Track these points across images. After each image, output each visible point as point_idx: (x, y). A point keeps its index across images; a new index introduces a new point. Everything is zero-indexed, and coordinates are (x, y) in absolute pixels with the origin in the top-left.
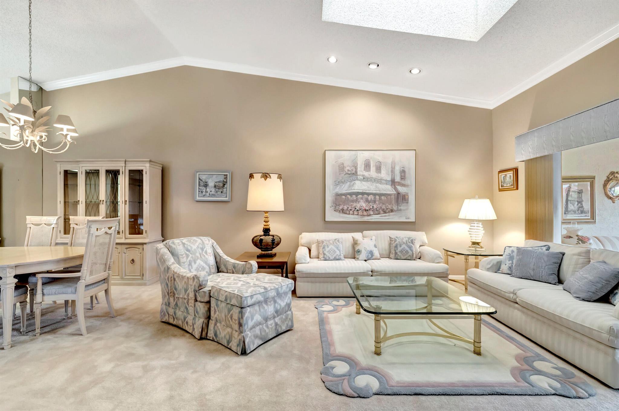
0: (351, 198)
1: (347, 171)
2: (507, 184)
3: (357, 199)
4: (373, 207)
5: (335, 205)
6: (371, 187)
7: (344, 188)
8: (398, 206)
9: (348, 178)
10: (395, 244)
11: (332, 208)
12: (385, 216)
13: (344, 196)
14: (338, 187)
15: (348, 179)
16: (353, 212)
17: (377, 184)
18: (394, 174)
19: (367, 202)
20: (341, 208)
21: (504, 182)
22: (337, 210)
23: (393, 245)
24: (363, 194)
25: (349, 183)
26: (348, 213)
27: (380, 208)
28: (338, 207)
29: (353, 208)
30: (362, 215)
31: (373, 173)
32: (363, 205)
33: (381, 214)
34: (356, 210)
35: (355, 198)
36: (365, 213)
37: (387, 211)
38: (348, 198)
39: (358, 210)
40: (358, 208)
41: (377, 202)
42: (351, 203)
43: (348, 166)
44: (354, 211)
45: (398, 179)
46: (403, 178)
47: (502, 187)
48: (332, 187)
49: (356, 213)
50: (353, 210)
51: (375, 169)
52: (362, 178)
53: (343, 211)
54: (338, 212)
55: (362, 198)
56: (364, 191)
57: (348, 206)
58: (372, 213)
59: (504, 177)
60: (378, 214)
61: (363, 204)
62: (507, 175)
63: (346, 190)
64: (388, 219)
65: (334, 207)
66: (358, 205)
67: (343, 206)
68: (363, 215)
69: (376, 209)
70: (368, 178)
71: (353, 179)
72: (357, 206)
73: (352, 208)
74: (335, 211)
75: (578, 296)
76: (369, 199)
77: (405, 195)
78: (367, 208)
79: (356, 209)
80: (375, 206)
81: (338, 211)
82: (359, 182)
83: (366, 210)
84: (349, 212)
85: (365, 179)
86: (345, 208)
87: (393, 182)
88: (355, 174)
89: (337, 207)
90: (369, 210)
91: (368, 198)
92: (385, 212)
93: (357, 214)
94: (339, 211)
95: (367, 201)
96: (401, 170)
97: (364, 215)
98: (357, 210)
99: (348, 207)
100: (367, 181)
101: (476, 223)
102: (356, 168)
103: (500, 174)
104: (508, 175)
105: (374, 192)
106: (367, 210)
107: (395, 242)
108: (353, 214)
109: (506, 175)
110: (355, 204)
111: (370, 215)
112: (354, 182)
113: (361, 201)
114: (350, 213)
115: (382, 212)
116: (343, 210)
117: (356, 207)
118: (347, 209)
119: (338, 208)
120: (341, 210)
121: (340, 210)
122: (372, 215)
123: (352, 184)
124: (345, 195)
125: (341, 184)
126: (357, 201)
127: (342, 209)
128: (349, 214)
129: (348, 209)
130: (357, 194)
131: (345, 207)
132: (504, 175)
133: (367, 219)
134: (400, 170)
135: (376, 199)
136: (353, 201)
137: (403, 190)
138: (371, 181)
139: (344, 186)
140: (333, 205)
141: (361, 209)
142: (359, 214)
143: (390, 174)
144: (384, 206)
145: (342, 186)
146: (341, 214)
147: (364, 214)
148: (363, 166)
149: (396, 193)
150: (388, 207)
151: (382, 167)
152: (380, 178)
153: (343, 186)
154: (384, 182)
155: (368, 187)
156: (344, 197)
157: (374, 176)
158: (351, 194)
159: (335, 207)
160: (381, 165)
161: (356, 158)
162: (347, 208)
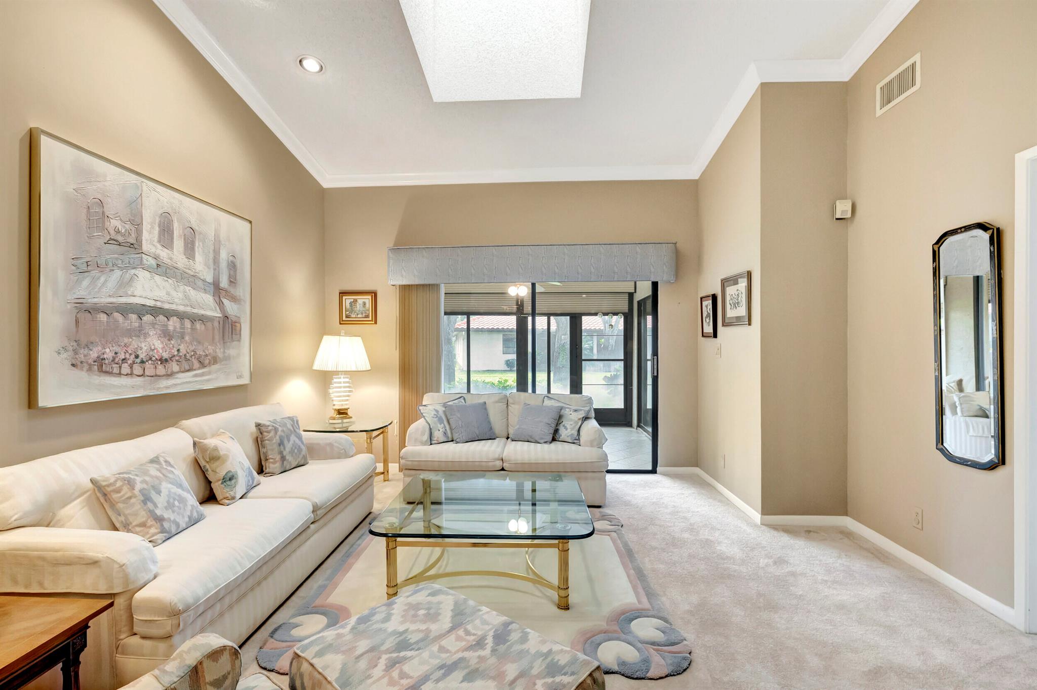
0: (124, 323)
1: (112, 232)
2: (358, 314)
3: (141, 326)
4: (178, 350)
5: (75, 344)
6: (174, 293)
7: (104, 290)
8: (224, 348)
9: (116, 256)
10: (277, 437)
11: (64, 355)
12: (202, 375)
13: (105, 316)
14: (85, 283)
15: (117, 259)
16: (131, 367)
17: (188, 288)
18: (219, 268)
19: (165, 336)
20: (96, 355)
21: (352, 311)
22: (82, 362)
23: (274, 441)
24: (155, 311)
25: (117, 273)
26: (116, 370)
27: (192, 354)
28: (86, 351)
29: (131, 354)
30: (152, 376)
31: (176, 255)
32: (156, 347)
33: (195, 370)
34: (138, 360)
35: (137, 325)
36: (161, 370)
37: (207, 362)
38: (116, 321)
39: (144, 360)
40: (142, 356)
41: (187, 338)
42: (126, 340)
43: (117, 216)
44: (134, 363)
45: (224, 283)
46: (233, 281)
47: (347, 317)
48: (61, 276)
49: (137, 370)
50: (129, 362)
51: (183, 245)
52: (153, 262)
53: (101, 366)
54: (85, 369)
55: (153, 325)
56: (159, 304)
57: (116, 349)
58: (175, 368)
59: (351, 303)
60: (188, 371)
61: (154, 344)
62: (359, 300)
63: (110, 296)
64: (208, 380)
65: (71, 353)
66: (143, 345)
67: (100, 348)
68: (156, 376)
69: (185, 355)
70: (168, 268)
71: (131, 262)
72: (141, 349)
73: (127, 356)
74: (73, 365)
75: (546, 441)
76: (171, 328)
77: (235, 322)
78: (166, 355)
79: (137, 357)
80: (183, 348)
81: (86, 367)
82: (147, 274)
83: (163, 361)
84: (120, 367)
85: (161, 269)
86: (109, 354)
87: (217, 289)
88: (135, 246)
89: (82, 351)
90: (171, 359)
91: (166, 326)
92: (202, 365)
93: (141, 373)
94: (90, 365)
95: (167, 335)
96: (230, 261)
97: (159, 376)
98: (142, 362)
99: (116, 353)
100: (165, 274)
101: (342, 376)
102: (139, 232)
103: (344, 298)
104: (360, 302)
105: (181, 308)
106: (166, 360)
107: (276, 433)
108: (131, 374)
109: (355, 301)
110: (134, 343)
111: (170, 375)
112: (133, 271)
113: (151, 334)
114: (122, 372)
115: (196, 364)
116: (100, 361)
117: (139, 353)
118: (113, 360)
119: (85, 356)
120: (95, 362)
121: (90, 361)
122: (178, 372)
123: (128, 276)
124: (107, 311)
125: (95, 273)
126: (140, 332)
127: (98, 357)
128: (120, 374)
129: (116, 360)
130: (141, 311)
131: (107, 350)
132: (352, 300)
133: (167, 388)
134: (228, 262)
135: (184, 328)
136: (130, 333)
137: (232, 308)
138: (174, 276)
139: (106, 281)
140: (66, 343)
141: (151, 359)
142: (147, 373)
143: (212, 266)
144: (200, 347)
145: (99, 278)
146: (96, 377)
147: (158, 374)
148: (157, 229)
149: (220, 315)
150: (208, 350)
151: (197, 244)
152: (192, 274)
153: (102, 279)
154: (200, 283)
155: (168, 294)
156: (103, 317)
157: (180, 265)
158: (125, 310)
159: (76, 352)
160: (195, 237)
161: (139, 200)
162: (113, 354)
